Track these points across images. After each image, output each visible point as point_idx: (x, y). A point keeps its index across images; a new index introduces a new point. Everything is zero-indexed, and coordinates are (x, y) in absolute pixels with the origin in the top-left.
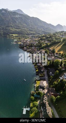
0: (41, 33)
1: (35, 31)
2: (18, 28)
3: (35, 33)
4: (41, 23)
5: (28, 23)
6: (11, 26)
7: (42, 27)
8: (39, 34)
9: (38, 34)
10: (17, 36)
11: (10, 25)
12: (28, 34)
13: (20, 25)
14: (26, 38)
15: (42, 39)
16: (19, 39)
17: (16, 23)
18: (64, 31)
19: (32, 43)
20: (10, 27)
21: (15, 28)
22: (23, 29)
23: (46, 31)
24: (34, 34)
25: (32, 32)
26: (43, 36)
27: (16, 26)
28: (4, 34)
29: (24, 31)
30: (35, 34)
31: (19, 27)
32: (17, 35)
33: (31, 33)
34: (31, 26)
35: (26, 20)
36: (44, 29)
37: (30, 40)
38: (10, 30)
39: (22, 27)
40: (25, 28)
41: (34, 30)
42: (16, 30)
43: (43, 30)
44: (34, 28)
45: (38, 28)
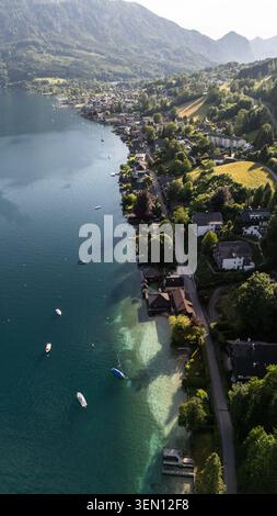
0: (154, 74)
1: (130, 65)
2: (62, 50)
3: (130, 72)
4: (154, 26)
5: (102, 29)
6: (36, 44)
7: (160, 45)
8: (147, 75)
9: (141, 74)
10: (64, 85)
11: (30, 40)
12: (103, 78)
13: (69, 40)
14: (97, 92)
15: (150, 92)
16: (74, 93)
17: (53, 28)
18: (236, 64)
19: (119, 104)
20: (30, 49)
21: (48, 51)
22: (85, 56)
23: (175, 64)
24: (125, 76)
25: (118, 69)
26: (158, 83)
27: (54, 43)
28: (14, 76)
29: (86, 63)
30: (131, 76)
31: (65, 46)
32: (62, 81)
33: (115, 74)
34: (112, 43)
35: (93, 17)
36: (167, 54)
37: (113, 95)
38: (32, 60)
39: (79, 48)
40: (90, 51)
41: (126, 62)
42: (57, 58)
43: (162, 59)
44: (126, 50)
45: (141, 52)
